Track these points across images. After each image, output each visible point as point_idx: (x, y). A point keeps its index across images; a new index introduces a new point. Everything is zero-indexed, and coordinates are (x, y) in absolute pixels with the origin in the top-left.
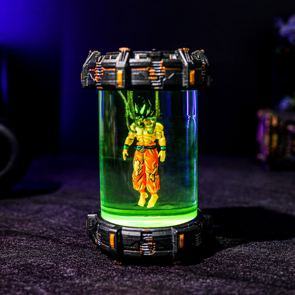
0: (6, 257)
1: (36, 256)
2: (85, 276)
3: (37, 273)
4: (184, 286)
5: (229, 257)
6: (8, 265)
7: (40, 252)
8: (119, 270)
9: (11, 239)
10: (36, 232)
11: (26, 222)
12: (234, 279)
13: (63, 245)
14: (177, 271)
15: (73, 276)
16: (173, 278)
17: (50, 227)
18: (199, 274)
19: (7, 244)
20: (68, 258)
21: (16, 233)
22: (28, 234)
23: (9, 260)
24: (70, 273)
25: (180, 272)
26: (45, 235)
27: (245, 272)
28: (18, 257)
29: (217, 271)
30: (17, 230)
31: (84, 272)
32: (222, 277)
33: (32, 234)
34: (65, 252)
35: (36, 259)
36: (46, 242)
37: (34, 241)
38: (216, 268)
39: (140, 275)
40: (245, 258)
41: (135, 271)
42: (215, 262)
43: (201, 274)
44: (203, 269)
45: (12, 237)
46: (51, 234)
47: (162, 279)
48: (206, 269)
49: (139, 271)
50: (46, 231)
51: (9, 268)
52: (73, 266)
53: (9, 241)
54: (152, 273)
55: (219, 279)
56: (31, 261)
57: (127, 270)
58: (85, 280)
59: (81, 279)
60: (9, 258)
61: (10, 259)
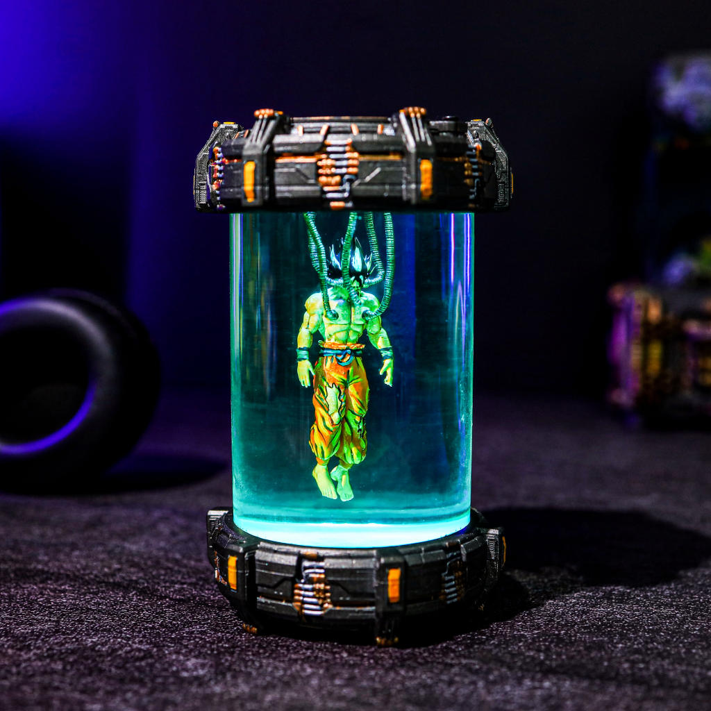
0: (27, 633)
1: (105, 630)
2: (234, 677)
3: (113, 670)
4: (489, 699)
5: (585, 628)
6: (35, 651)
7: (113, 620)
8: (319, 661)
9: (33, 588)
10: (95, 572)
11: (67, 550)
12: (611, 679)
13: (167, 602)
14: (464, 661)
15: (205, 676)
16: (457, 679)
17: (127, 561)
18: (521, 668)
19: (24, 601)
20: (184, 633)
21: (45, 576)
22: (77, 577)
23: (37, 640)
24: (196, 669)
25: (471, 663)
26: (118, 579)
27: (633, 663)
28: (57, 631)
29: (563, 660)
30: (46, 569)
31: (230, 666)
32: (579, 675)
33: (87, 578)
34: (174, 620)
35: (104, 637)
36: (122, 597)
37: (93, 593)
38: (559, 655)
39: (372, 673)
40: (627, 630)
41: (359, 662)
42: (555, 640)
43: (525, 667)
44: (529, 656)
45: (36, 584)
46: (134, 578)
47: (429, 681)
48: (536, 656)
49: (370, 664)
50: (119, 570)
51: (40, 658)
52: (200, 653)
53: (30, 594)
54: (402, 666)
55: (572, 680)
56: (92, 642)
57: (338, 660)
58: (236, 685)
59: (226, 684)
60: (36, 635)
61: (38, 636)
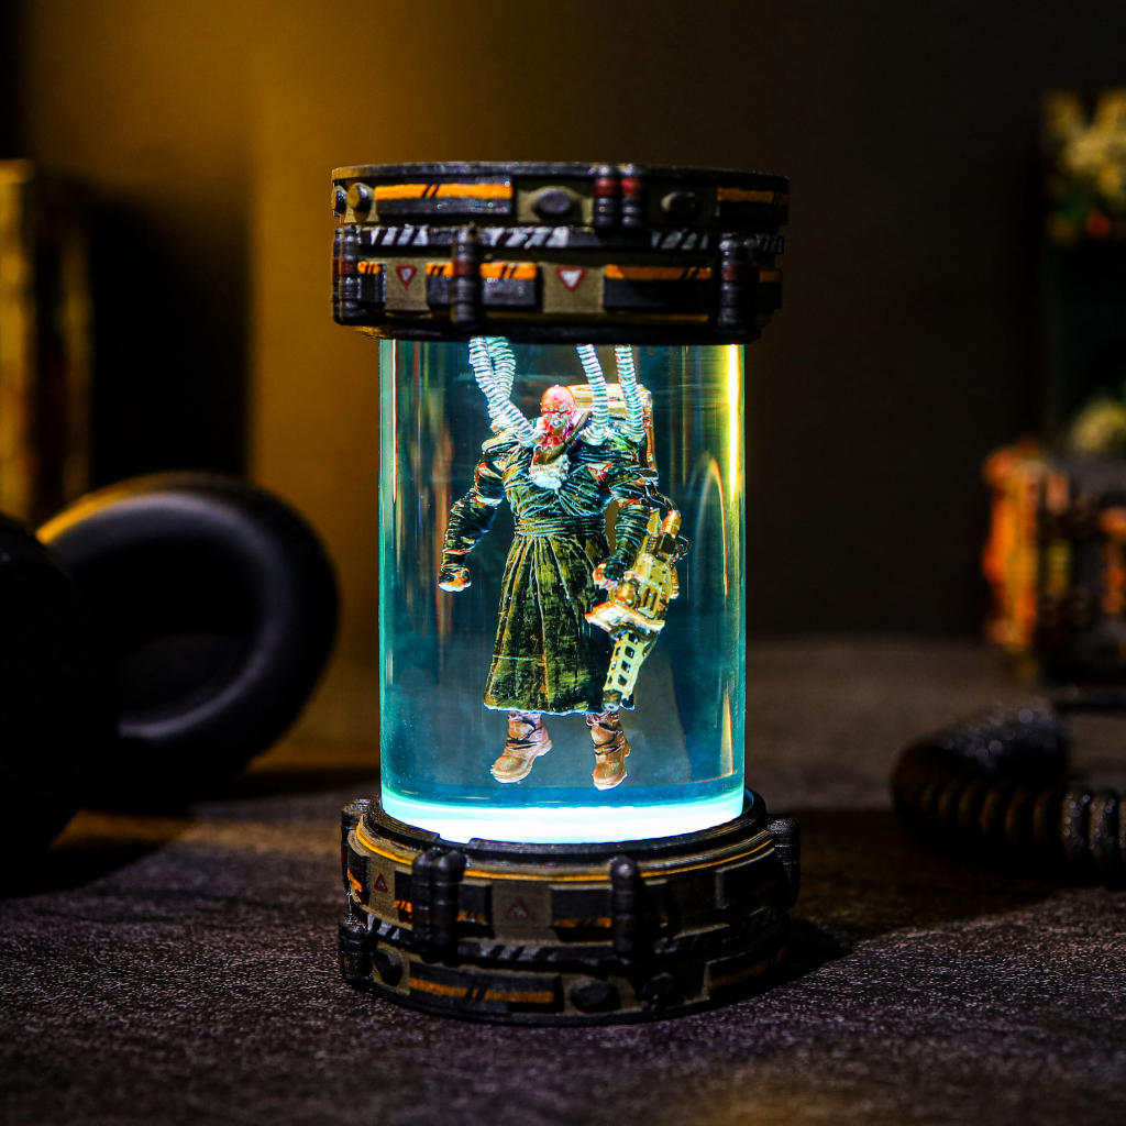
2: (682, 1048)
4: (1067, 1076)
16: (1015, 1051)
18: (1109, 1037)
25: (1033, 1031)
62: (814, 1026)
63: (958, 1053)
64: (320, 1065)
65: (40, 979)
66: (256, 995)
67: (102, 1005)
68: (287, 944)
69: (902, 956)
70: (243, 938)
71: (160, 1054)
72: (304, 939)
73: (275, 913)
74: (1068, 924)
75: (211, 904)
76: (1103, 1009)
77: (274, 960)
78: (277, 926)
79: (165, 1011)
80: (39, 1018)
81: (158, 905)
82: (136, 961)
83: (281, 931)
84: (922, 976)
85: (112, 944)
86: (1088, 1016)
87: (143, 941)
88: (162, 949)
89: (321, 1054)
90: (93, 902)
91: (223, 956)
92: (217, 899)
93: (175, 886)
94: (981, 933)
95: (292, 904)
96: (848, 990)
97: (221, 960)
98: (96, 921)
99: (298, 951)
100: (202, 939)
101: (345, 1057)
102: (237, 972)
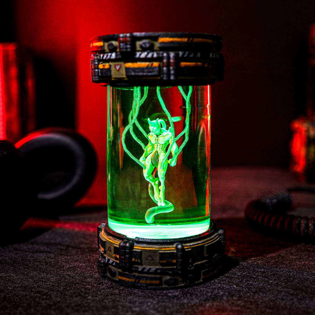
62: (228, 289)
63: (269, 298)
64: (89, 301)
65: (14, 271)
66: (73, 277)
67: (29, 280)
68: (82, 260)
69: (250, 265)
70: (70, 258)
71: (45, 297)
72: (86, 259)
73: (79, 250)
74: (295, 255)
75: (62, 247)
76: (308, 284)
77: (78, 265)
78: (80, 254)
79: (47, 282)
80: (12, 284)
81: (48, 247)
82: (40, 266)
83: (80, 256)
84: (257, 272)
85: (34, 260)
86: (304, 286)
87: (43, 259)
88: (48, 262)
89: (90, 297)
90: (30, 246)
91: (64, 264)
92: (63, 246)
93: (53, 241)
94: (272, 258)
95: (83, 248)
96: (236, 276)
97: (63, 265)
98: (30, 252)
99: (85, 263)
100: (58, 258)
101: (96, 298)
102: (68, 270)
